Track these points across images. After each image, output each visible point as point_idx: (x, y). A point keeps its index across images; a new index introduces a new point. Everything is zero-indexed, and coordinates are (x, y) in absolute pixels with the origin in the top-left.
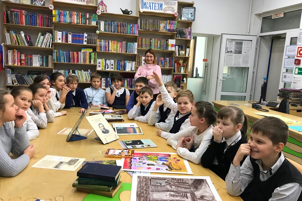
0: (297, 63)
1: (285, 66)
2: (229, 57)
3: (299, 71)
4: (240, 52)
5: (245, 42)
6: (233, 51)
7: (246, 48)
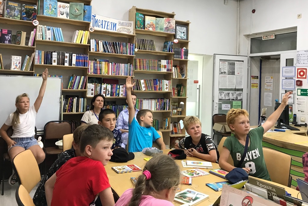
0: (298, 84)
1: (283, 87)
2: (223, 78)
3: (302, 92)
4: (233, 73)
5: (238, 62)
6: (226, 72)
7: (239, 69)
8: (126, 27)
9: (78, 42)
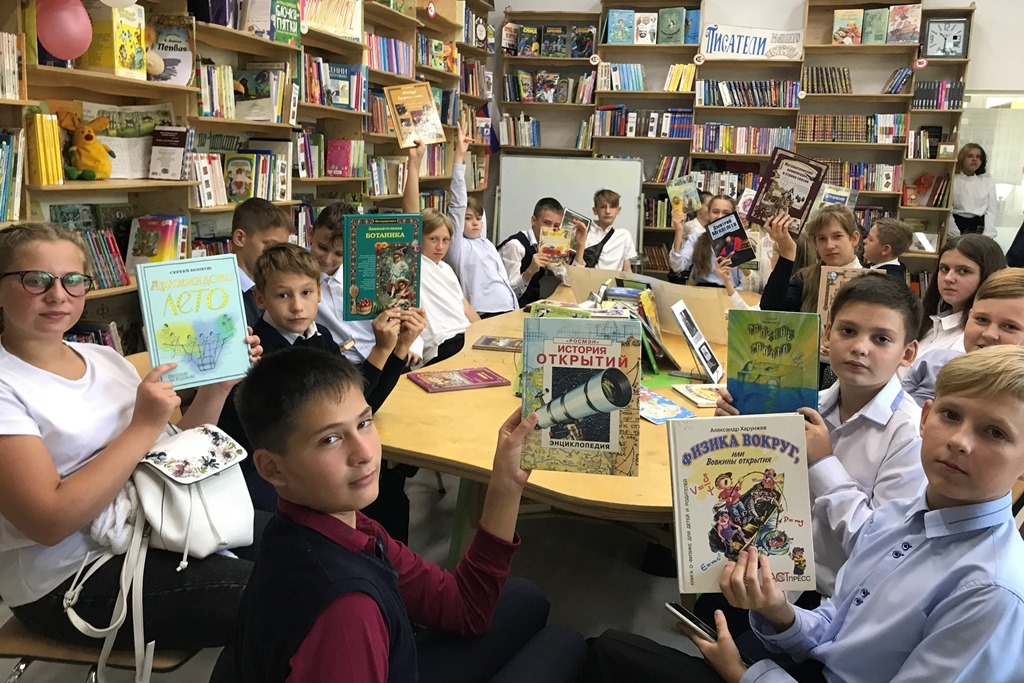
8: (787, 45)
9: (673, 89)
